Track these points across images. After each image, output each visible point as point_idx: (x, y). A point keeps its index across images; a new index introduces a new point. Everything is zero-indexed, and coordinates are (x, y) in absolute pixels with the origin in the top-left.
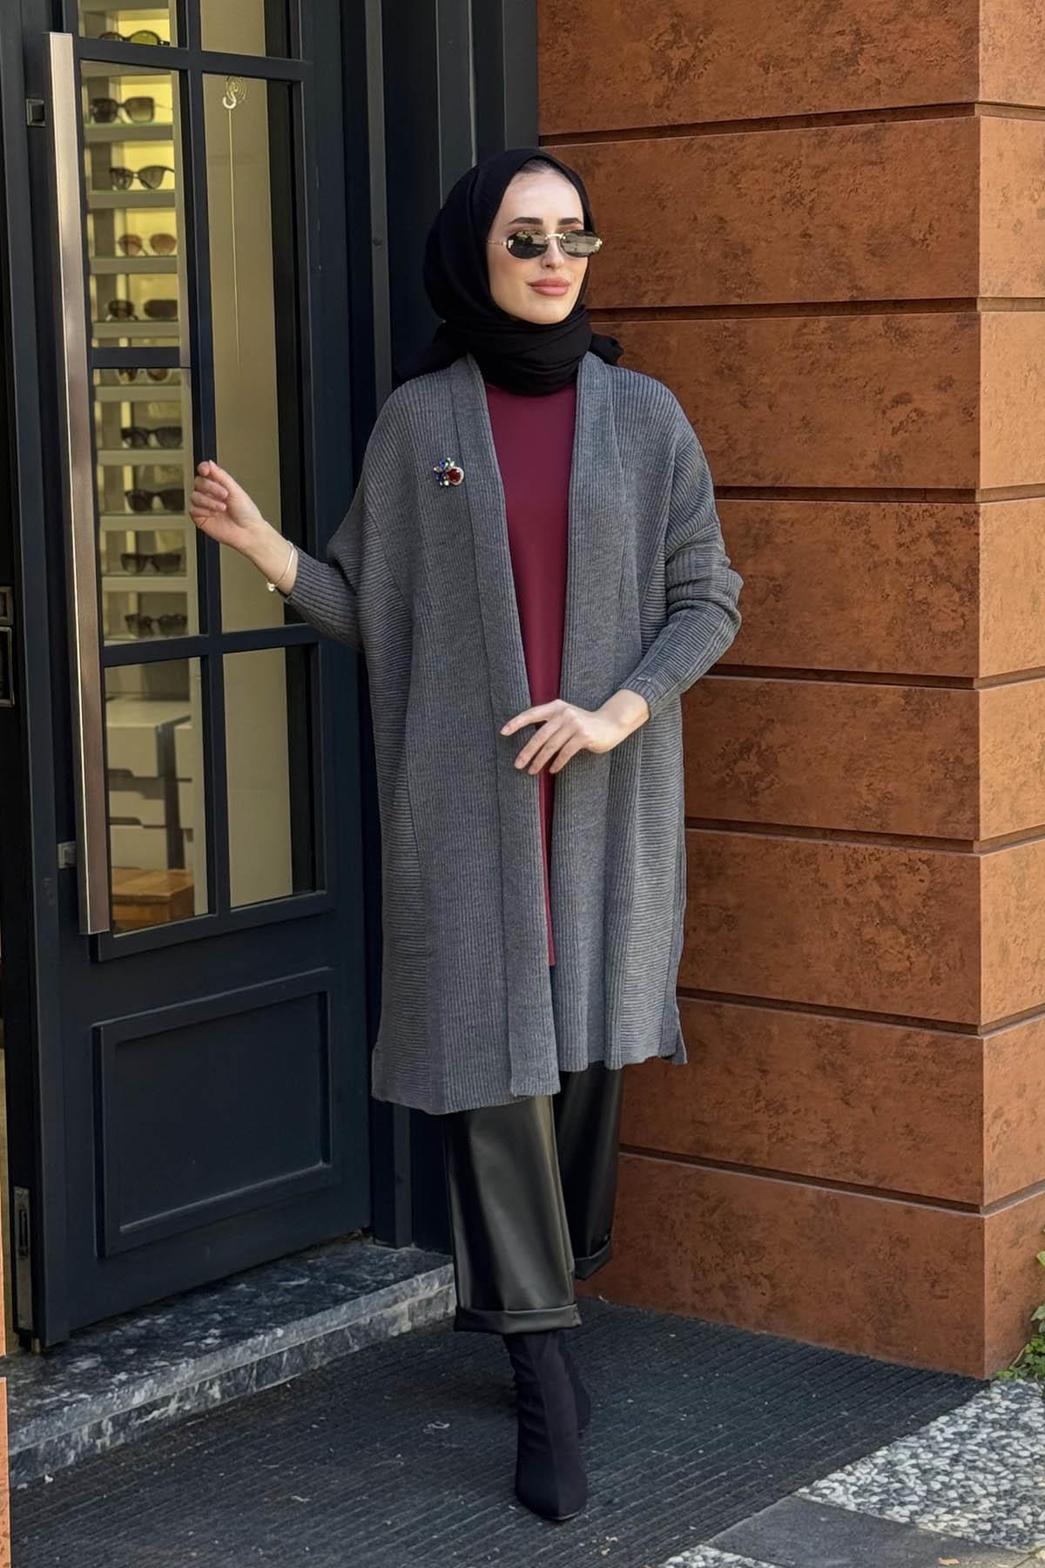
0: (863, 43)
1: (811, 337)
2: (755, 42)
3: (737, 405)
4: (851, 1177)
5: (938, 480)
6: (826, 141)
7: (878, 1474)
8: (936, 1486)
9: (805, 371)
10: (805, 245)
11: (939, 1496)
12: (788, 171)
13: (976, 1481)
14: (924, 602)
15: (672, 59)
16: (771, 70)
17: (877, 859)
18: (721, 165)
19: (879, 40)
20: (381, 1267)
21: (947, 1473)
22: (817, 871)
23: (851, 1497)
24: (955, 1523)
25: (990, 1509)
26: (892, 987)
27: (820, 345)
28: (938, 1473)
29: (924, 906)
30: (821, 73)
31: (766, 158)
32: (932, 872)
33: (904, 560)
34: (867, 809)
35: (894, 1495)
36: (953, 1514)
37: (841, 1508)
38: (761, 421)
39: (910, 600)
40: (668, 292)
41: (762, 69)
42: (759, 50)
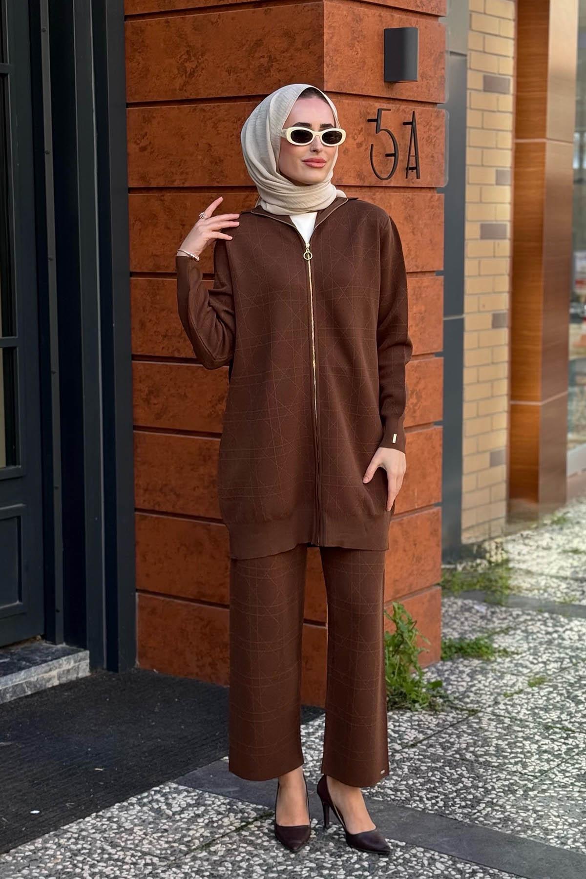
0: (272, 62)
2: (224, 60)
13: (309, 754)
15: (187, 67)
16: (232, 74)
18: (209, 119)
19: (280, 60)
20: (46, 654)
25: (312, 766)
30: (254, 76)
31: (229, 117)
40: (186, 180)
41: (227, 73)
42: (225, 64)
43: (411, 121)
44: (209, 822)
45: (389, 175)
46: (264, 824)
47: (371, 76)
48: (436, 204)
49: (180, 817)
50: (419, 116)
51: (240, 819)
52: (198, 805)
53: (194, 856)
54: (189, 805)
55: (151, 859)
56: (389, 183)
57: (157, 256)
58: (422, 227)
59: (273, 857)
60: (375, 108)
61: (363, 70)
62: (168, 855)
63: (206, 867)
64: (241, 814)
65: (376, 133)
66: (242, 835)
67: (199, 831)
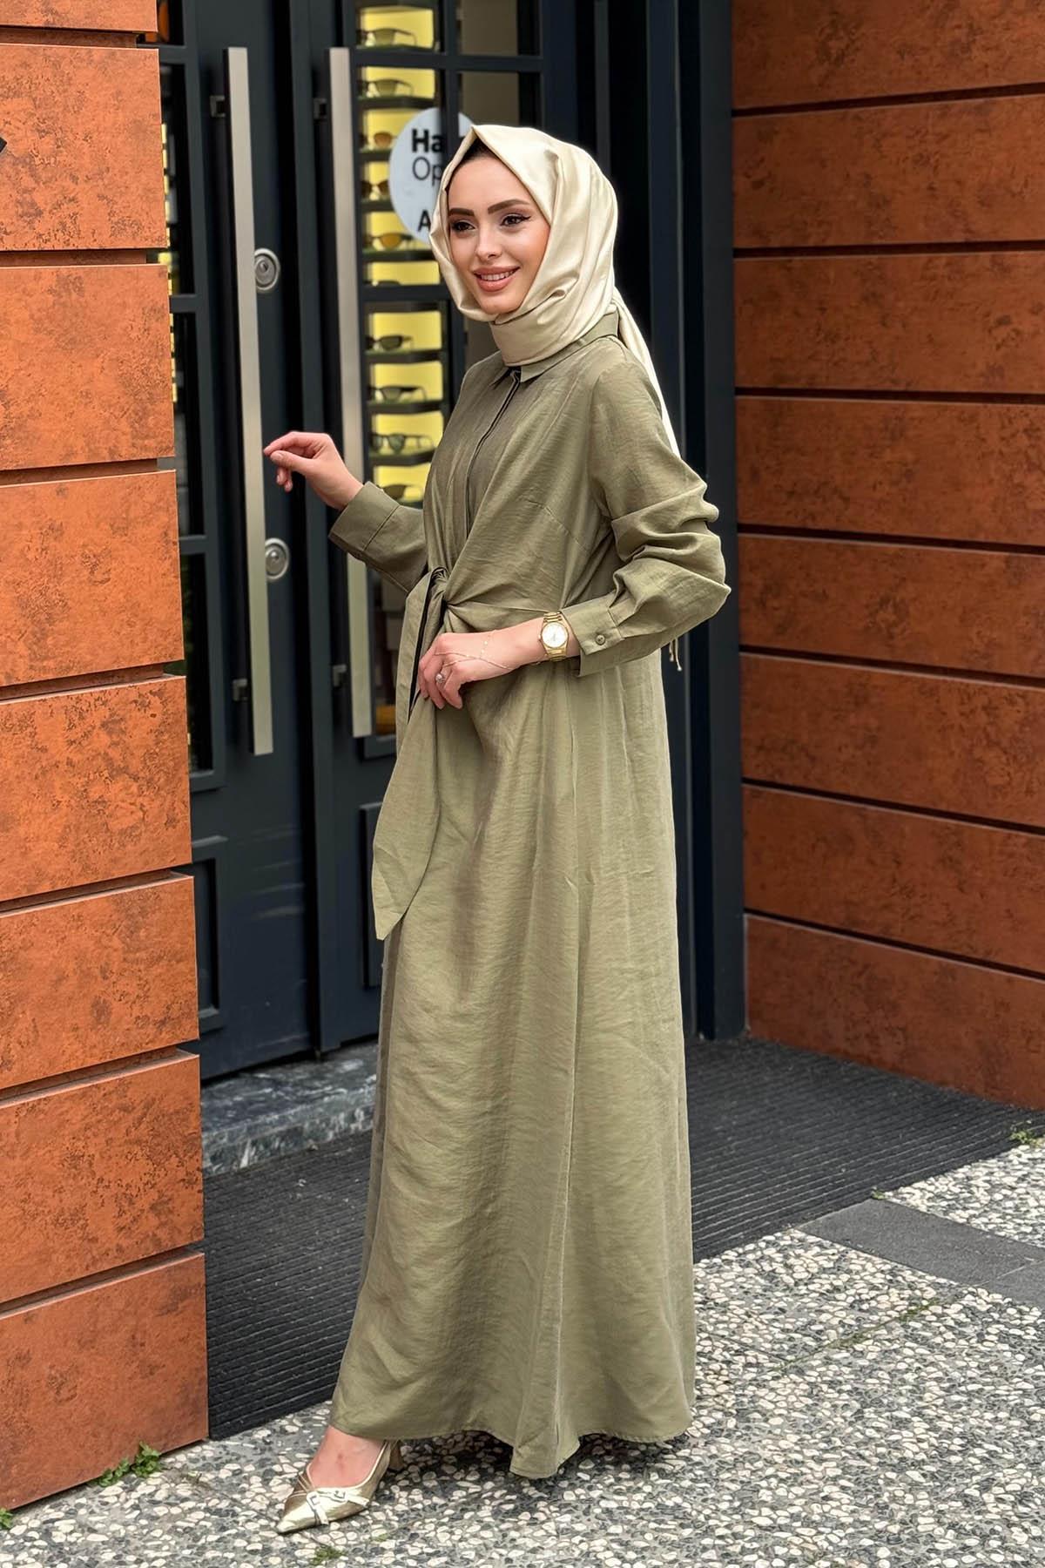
0: (975, 35)
1: (936, 271)
3: (879, 325)
4: (965, 951)
5: (1032, 387)
6: (946, 114)
7: (954, 1185)
8: (998, 1197)
9: (931, 298)
10: (931, 197)
11: (998, 1205)
12: (918, 137)
13: (1034, 1195)
14: (1020, 485)
17: (986, 693)
18: (868, 133)
21: (1013, 1189)
22: (938, 701)
23: (925, 1201)
24: (1003, 1226)
25: (1037, 1217)
26: (995, 797)
27: (942, 277)
28: (1004, 1188)
29: (1021, 731)
31: (901, 127)
32: (1027, 704)
33: (1005, 450)
34: (976, 651)
35: (962, 1202)
36: (1004, 1218)
37: (915, 1210)
38: (898, 338)
39: (1010, 484)
40: (827, 234)
41: (899, 56)
42: (896, 41)
44: (854, 1302)
46: (945, 1311)
49: (808, 1289)
51: (908, 1299)
52: (837, 1270)
53: (825, 1358)
54: (824, 1270)
55: (756, 1357)
57: (779, 360)
59: (960, 1369)
62: (785, 1353)
63: (846, 1377)
64: (910, 1292)
66: (909, 1327)
67: (836, 1315)
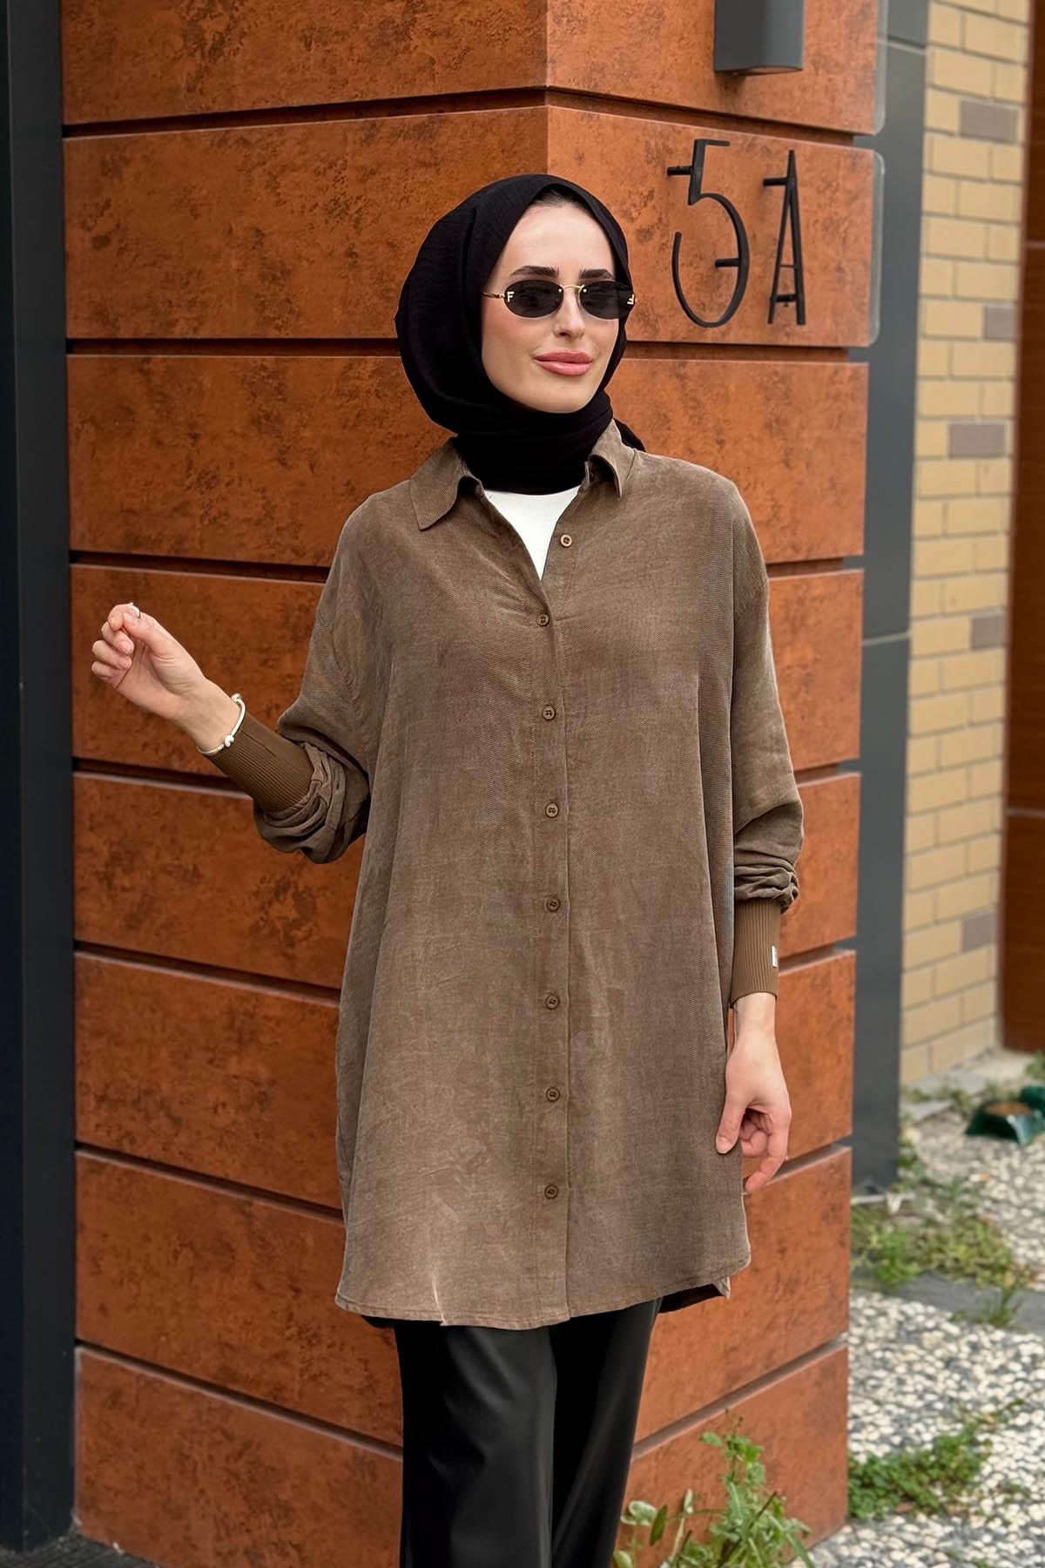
0: (415, 12)
1: (358, 383)
2: (295, 12)
3: (275, 463)
6: (373, 135)
9: (351, 424)
10: (353, 266)
12: (331, 173)
15: (205, 31)
16: (313, 46)
18: (259, 164)
19: (433, 7)
27: (368, 392)
30: (369, 50)
31: (307, 156)
38: (302, 484)
40: (201, 320)
41: (302, 44)
42: (299, 21)
43: (785, 175)
45: (723, 313)
47: (680, 53)
48: (845, 388)
50: (807, 164)
56: (724, 334)
57: (132, 512)
58: (808, 446)
60: (688, 138)
61: (657, 37)
65: (690, 203)
